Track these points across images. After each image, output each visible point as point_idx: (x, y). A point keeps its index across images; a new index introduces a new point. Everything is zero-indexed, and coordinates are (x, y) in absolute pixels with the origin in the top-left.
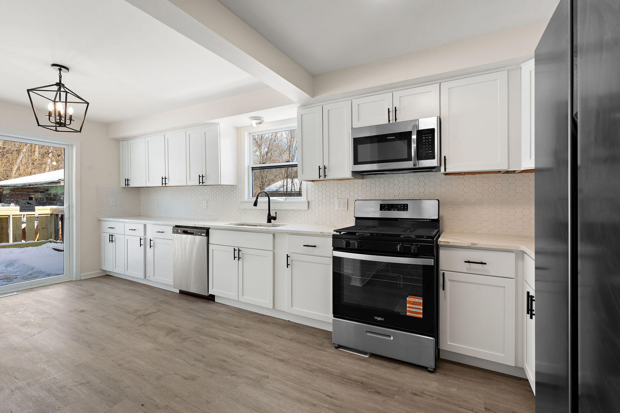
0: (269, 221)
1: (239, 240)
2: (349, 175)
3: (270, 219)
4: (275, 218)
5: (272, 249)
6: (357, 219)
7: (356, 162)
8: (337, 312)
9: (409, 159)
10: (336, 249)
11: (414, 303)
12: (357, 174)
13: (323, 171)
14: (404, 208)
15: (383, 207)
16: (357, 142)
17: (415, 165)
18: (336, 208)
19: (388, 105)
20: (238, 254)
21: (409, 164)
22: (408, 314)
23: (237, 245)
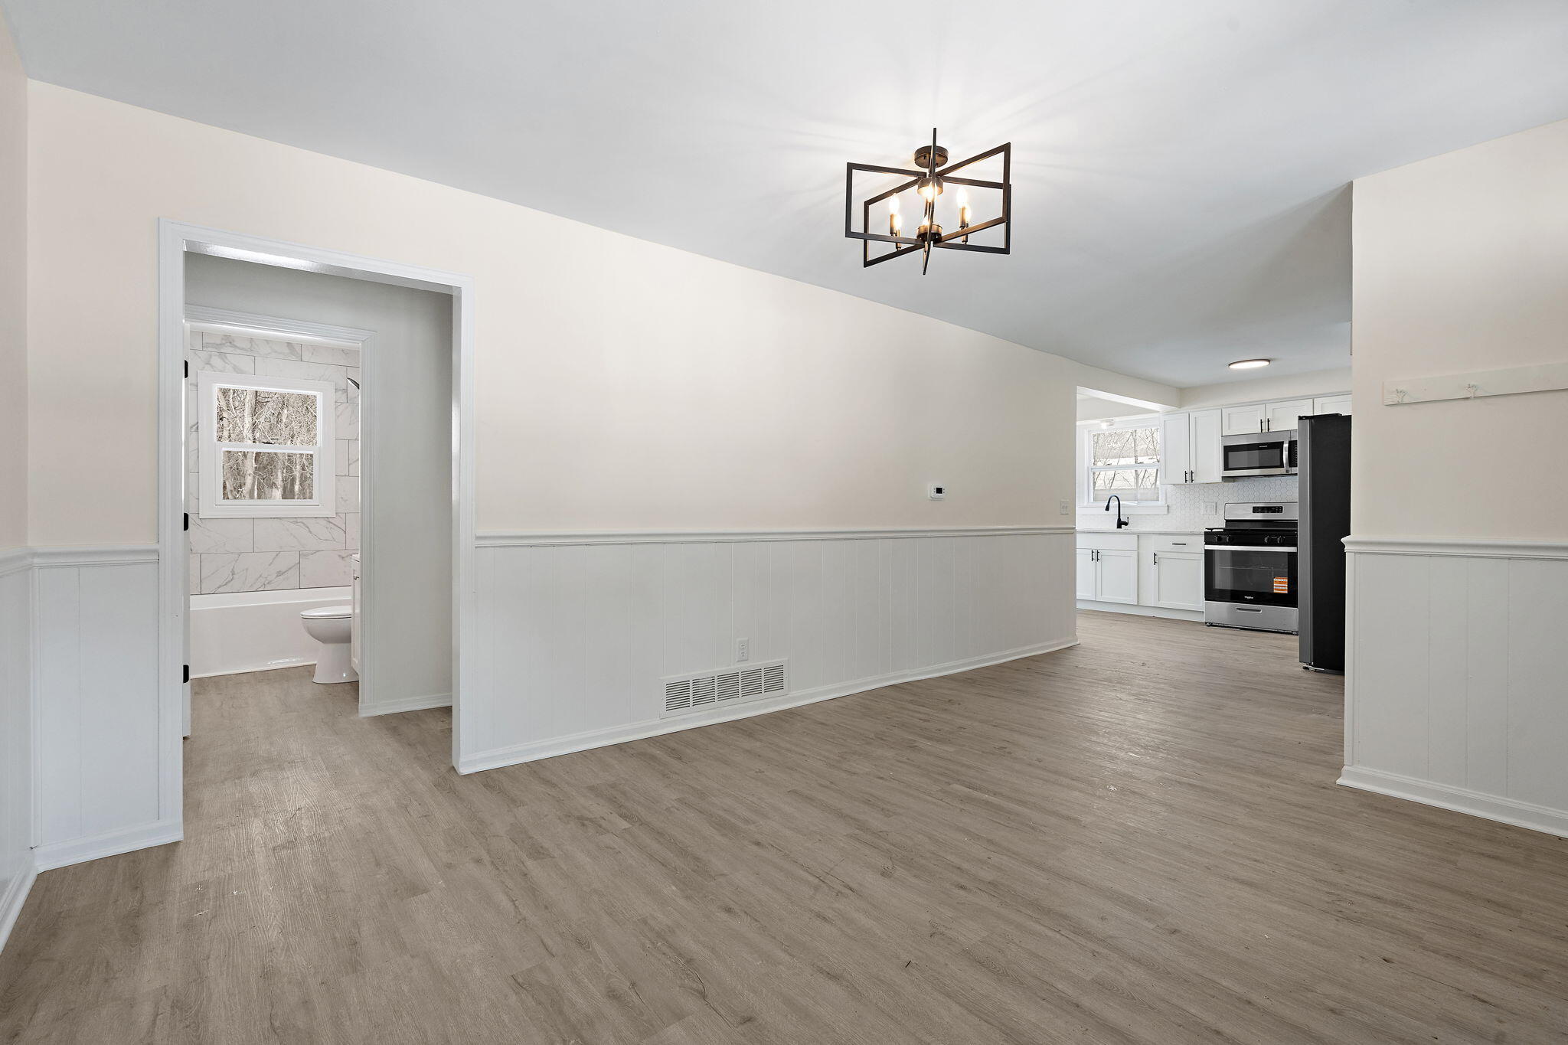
0: (1119, 526)
1: (1097, 543)
2: (1220, 480)
3: (1120, 524)
4: (1126, 524)
5: (1135, 548)
6: (1227, 521)
7: (1226, 468)
8: (1211, 594)
9: (1282, 466)
10: (1207, 543)
11: (1280, 582)
12: (1225, 479)
13: (1190, 476)
14: (1279, 510)
15: (1256, 510)
16: (1228, 450)
17: (1287, 471)
18: (1202, 512)
19: (1260, 416)
20: (1096, 556)
21: (1282, 471)
22: (1275, 591)
23: (1095, 548)
